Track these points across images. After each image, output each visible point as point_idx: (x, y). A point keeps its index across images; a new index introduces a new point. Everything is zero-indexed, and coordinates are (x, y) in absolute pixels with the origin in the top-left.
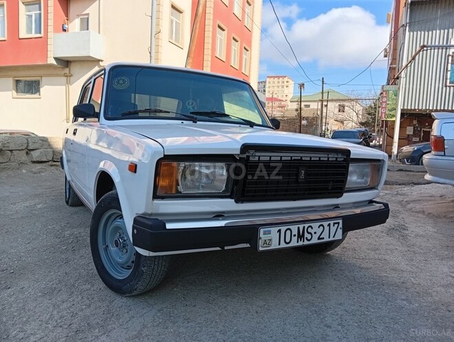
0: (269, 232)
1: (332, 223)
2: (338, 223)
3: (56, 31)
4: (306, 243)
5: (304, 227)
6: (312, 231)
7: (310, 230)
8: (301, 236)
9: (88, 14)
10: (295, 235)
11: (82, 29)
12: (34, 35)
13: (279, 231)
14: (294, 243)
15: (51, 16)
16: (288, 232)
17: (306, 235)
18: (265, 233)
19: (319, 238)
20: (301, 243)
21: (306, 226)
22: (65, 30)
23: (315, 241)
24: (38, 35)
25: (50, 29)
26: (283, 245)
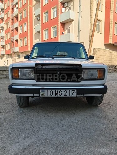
0: (44, 91)
1: (71, 90)
2: (74, 91)
3: (60, 35)
4: (59, 96)
5: (58, 91)
6: (62, 92)
7: (60, 92)
8: (57, 94)
9: (70, 28)
10: (54, 93)
11: (68, 33)
12: (55, 37)
13: (48, 91)
14: (54, 95)
15: (59, 30)
16: (51, 92)
17: (59, 93)
18: (42, 91)
19: (65, 95)
20: (57, 96)
21: (59, 90)
22: (63, 34)
23: (63, 95)
24: (56, 37)
25: (59, 34)
26: (49, 96)
